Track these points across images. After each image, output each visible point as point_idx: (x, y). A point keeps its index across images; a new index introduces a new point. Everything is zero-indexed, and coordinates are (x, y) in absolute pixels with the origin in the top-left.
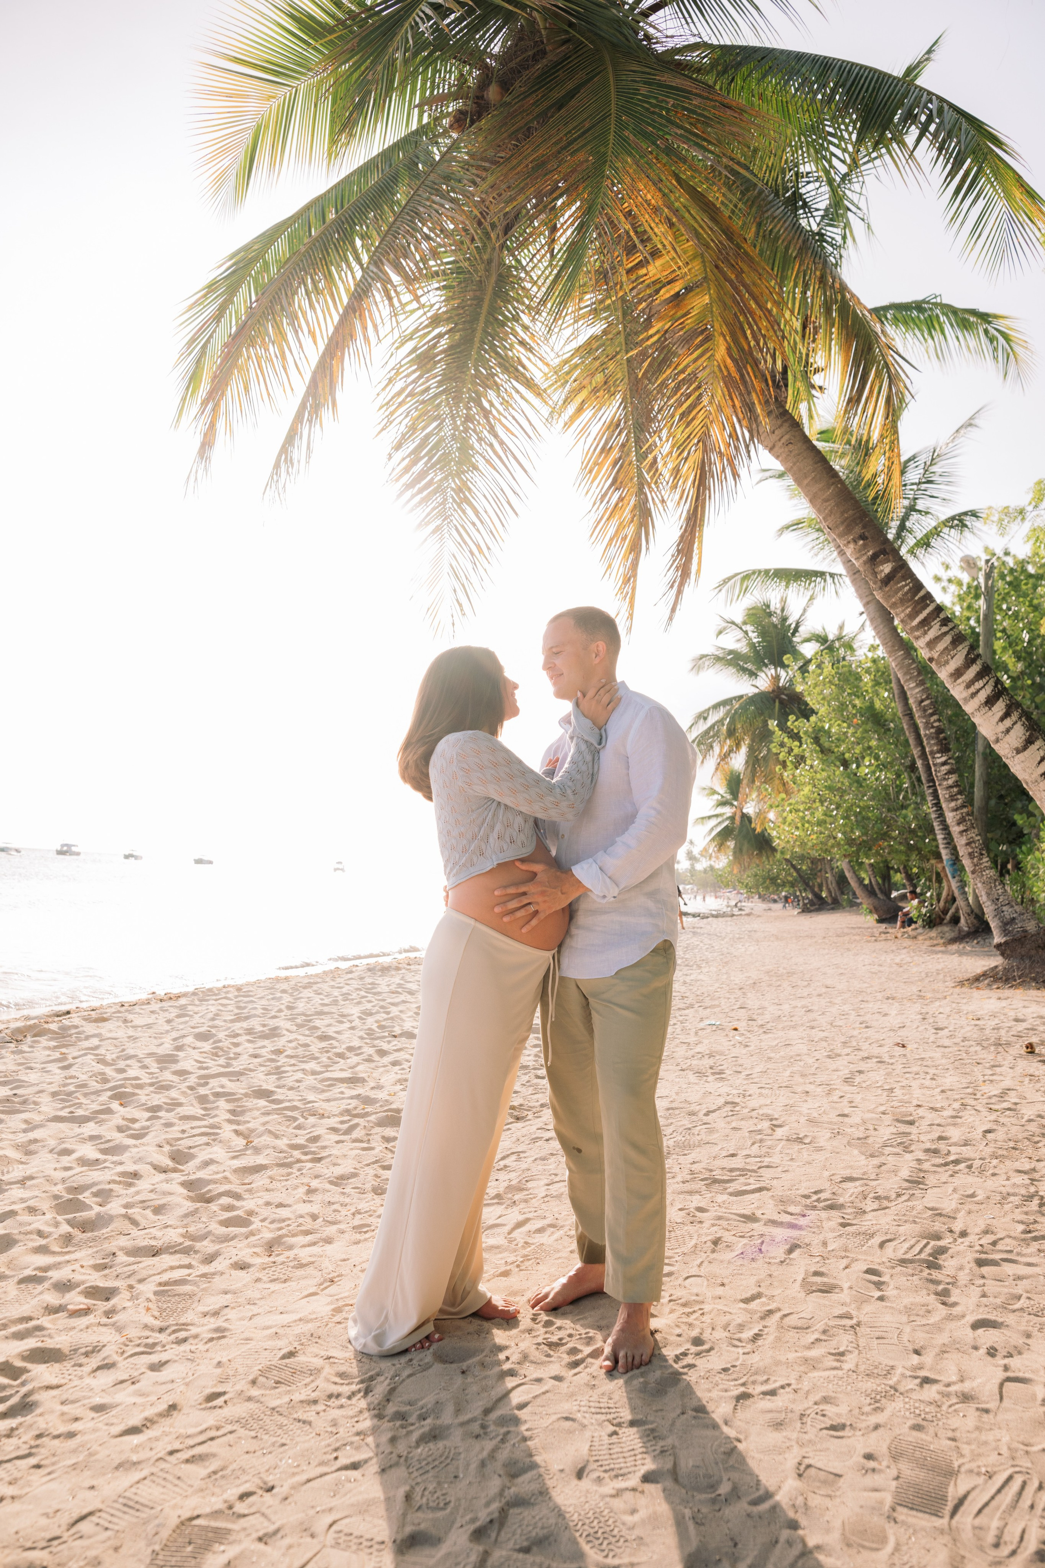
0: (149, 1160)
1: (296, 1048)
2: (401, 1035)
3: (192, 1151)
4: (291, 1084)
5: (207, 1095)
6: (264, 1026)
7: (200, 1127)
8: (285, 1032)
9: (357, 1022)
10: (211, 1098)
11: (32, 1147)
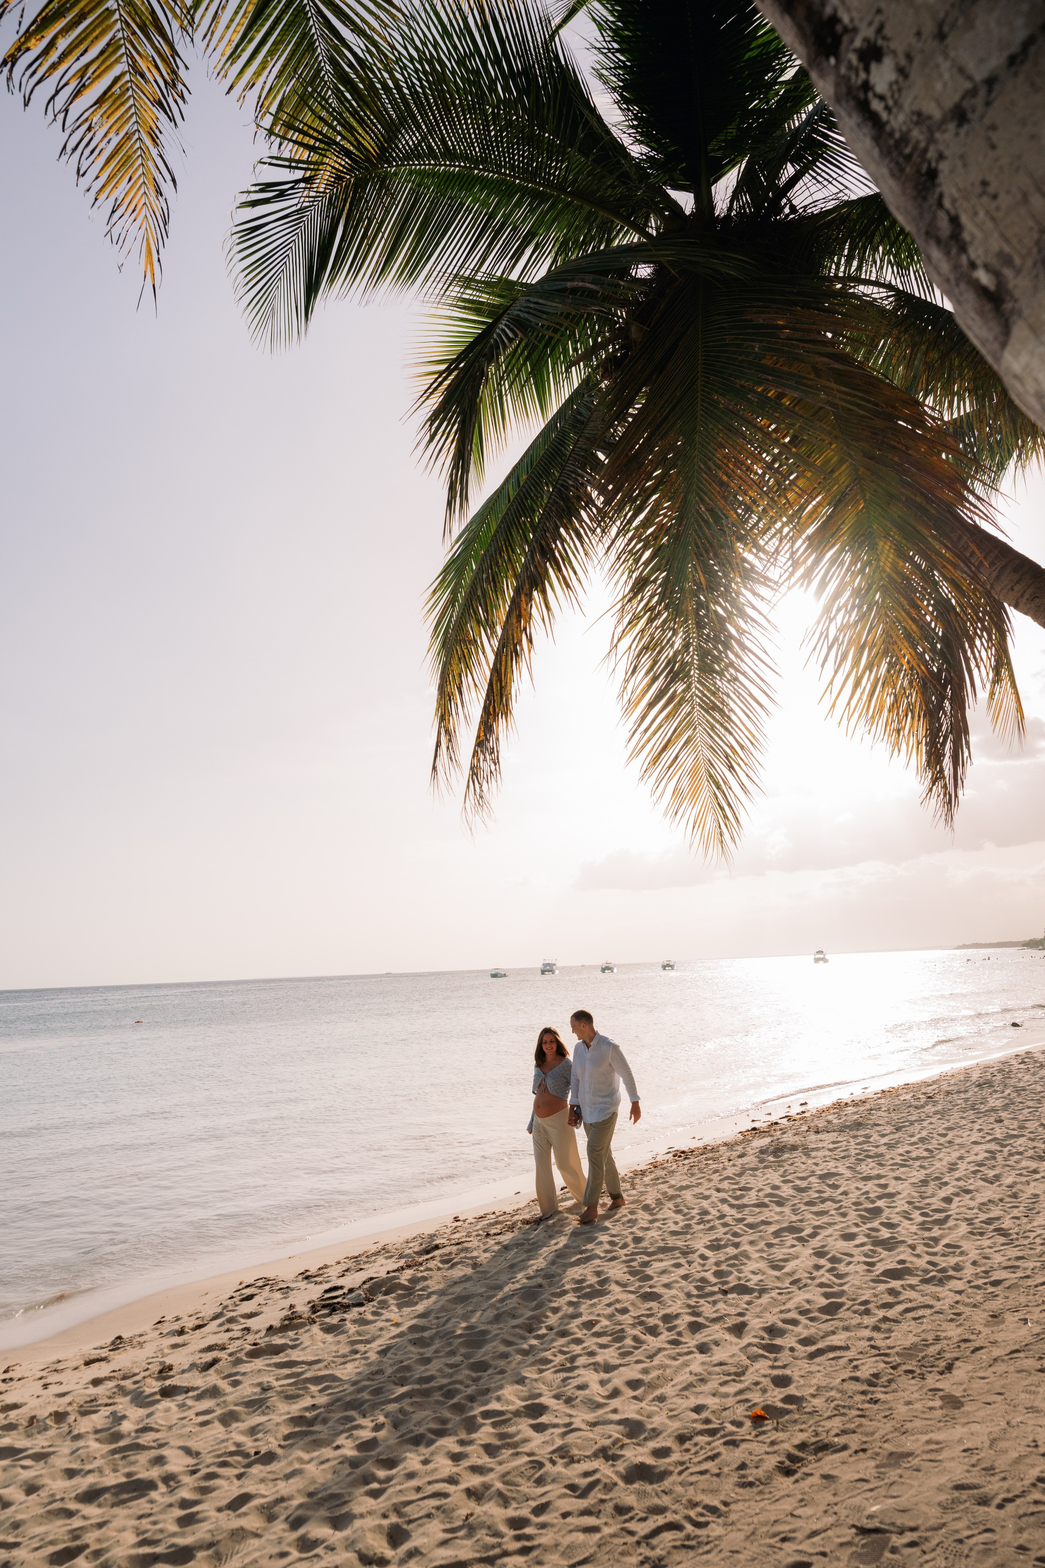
0: (359, 1546)
1: (610, 1317)
2: (733, 1290)
3: (411, 1526)
4: (569, 1394)
5: (475, 1417)
6: (598, 1274)
7: (437, 1481)
8: (614, 1287)
9: (696, 1267)
10: (480, 1420)
11: (276, 1509)
